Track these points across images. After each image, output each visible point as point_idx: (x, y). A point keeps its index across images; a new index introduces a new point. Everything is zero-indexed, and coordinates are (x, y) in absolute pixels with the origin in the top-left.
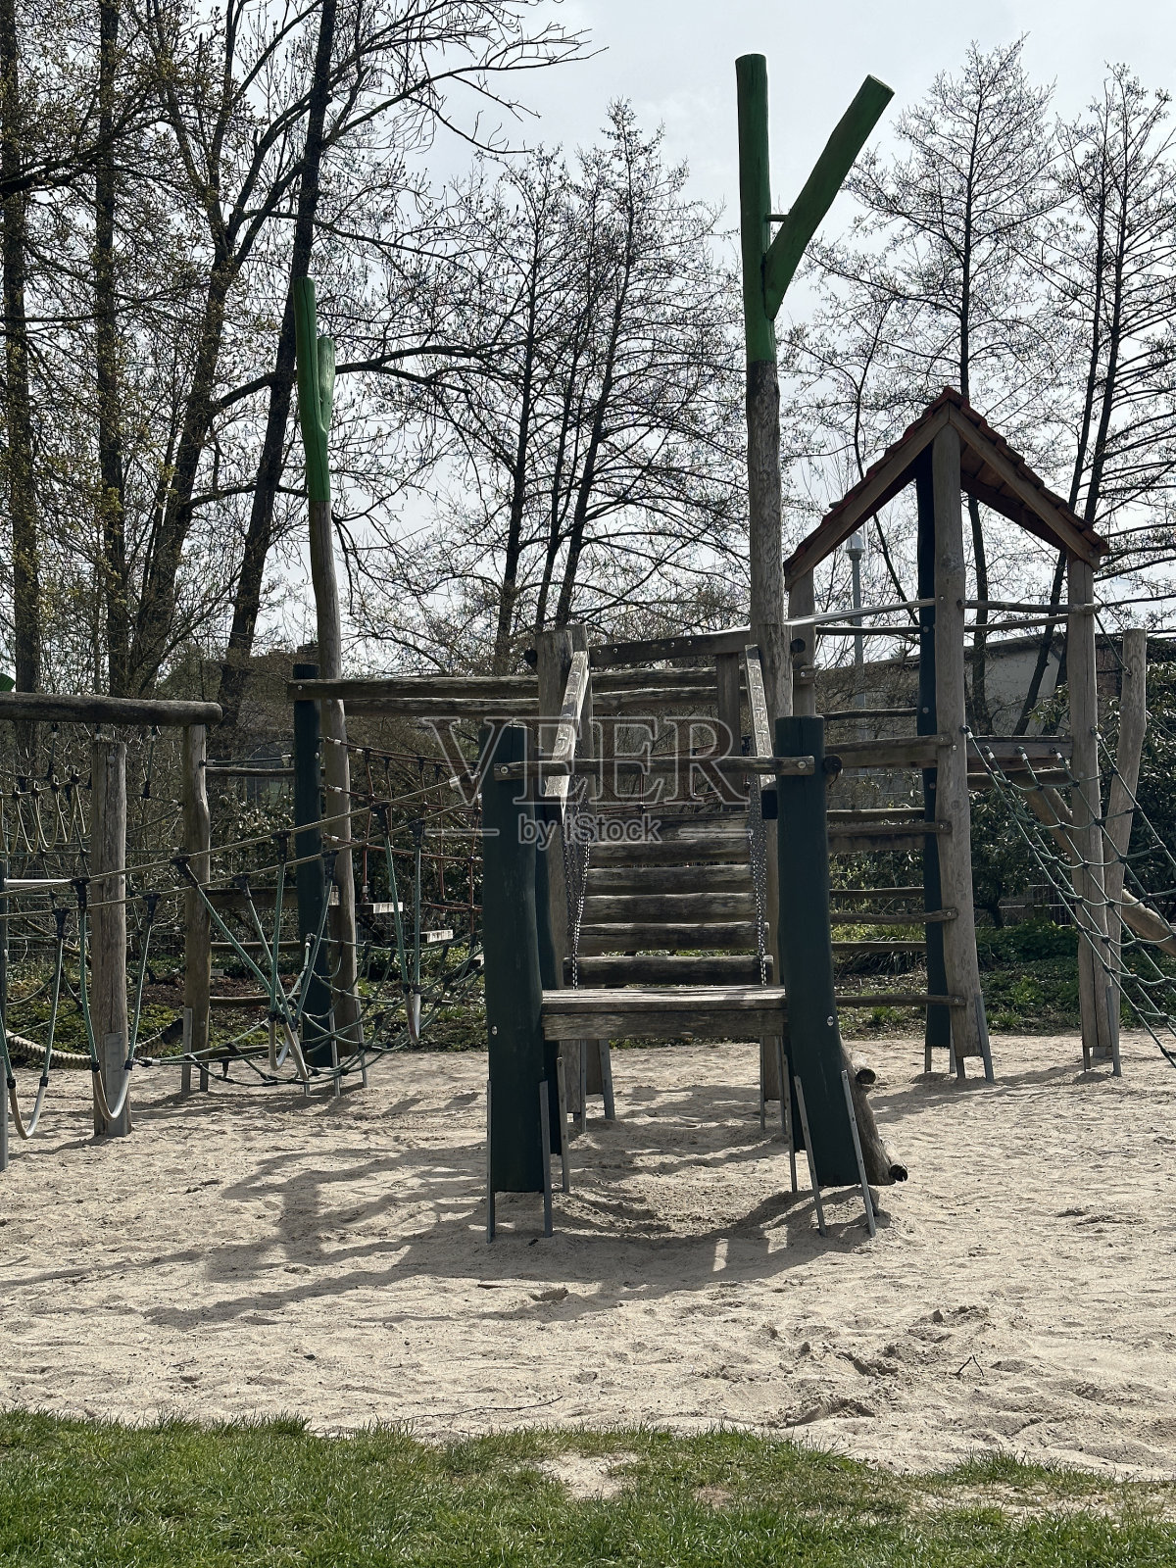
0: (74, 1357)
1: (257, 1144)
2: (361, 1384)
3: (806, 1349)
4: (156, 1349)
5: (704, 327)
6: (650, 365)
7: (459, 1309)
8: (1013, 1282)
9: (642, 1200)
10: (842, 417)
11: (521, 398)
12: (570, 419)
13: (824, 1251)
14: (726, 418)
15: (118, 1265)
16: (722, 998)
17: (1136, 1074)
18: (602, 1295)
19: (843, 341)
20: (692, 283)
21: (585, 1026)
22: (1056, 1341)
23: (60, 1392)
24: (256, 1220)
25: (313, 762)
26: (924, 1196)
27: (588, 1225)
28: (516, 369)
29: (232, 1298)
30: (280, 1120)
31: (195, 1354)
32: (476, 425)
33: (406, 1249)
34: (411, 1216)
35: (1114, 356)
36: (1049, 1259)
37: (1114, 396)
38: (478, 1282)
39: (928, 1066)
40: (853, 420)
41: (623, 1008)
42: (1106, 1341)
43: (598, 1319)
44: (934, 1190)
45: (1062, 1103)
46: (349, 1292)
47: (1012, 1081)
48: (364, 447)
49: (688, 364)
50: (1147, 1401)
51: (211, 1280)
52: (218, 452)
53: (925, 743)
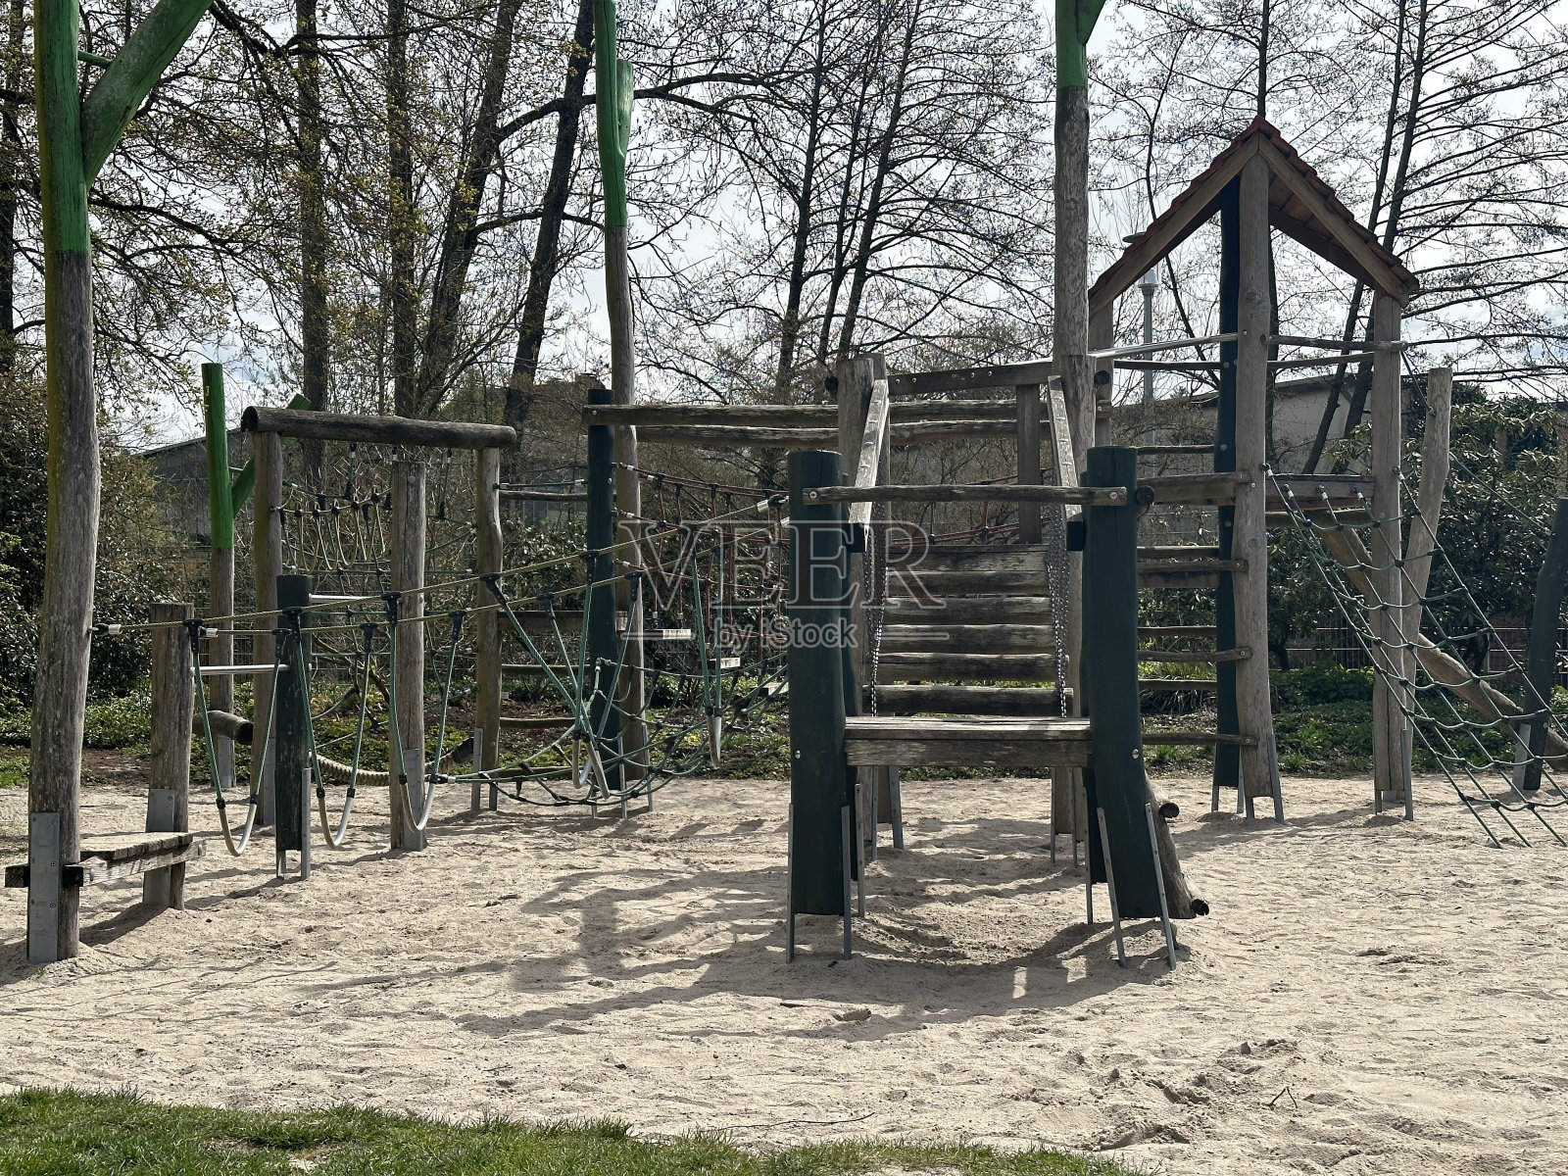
0: (390, 1059)
1: (553, 863)
2: (673, 1094)
3: (1115, 1076)
4: (470, 1054)
5: (996, 56)
6: (940, 95)
7: (764, 1026)
8: (1320, 1018)
9: (937, 928)
10: (1134, 150)
11: (808, 128)
12: (856, 150)
13: (1124, 982)
14: (1015, 150)
15: (424, 974)
16: (1026, 728)
17: (1427, 819)
18: (904, 1017)
19: (1138, 72)
20: (984, 11)
21: (888, 753)
22: (1368, 1076)
23: (379, 1091)
24: (555, 935)
25: (607, 487)
26: (1220, 932)
27: (884, 949)
28: (804, 96)
29: (540, 1008)
30: (570, 840)
31: (509, 1060)
32: (761, 154)
33: (706, 967)
34: (709, 936)
35: (1417, 90)
36: (1354, 997)
37: (1416, 131)
38: (780, 1001)
39: (1215, 806)
40: (1145, 153)
41: (925, 736)
42: (1420, 1078)
43: (904, 1040)
44: (1231, 926)
45: (1357, 845)
46: (654, 1006)
47: (1302, 823)
48: (650, 176)
49: (979, 94)
50: (1466, 1137)
51: (518, 990)
52: (504, 178)
53: (1224, 480)
